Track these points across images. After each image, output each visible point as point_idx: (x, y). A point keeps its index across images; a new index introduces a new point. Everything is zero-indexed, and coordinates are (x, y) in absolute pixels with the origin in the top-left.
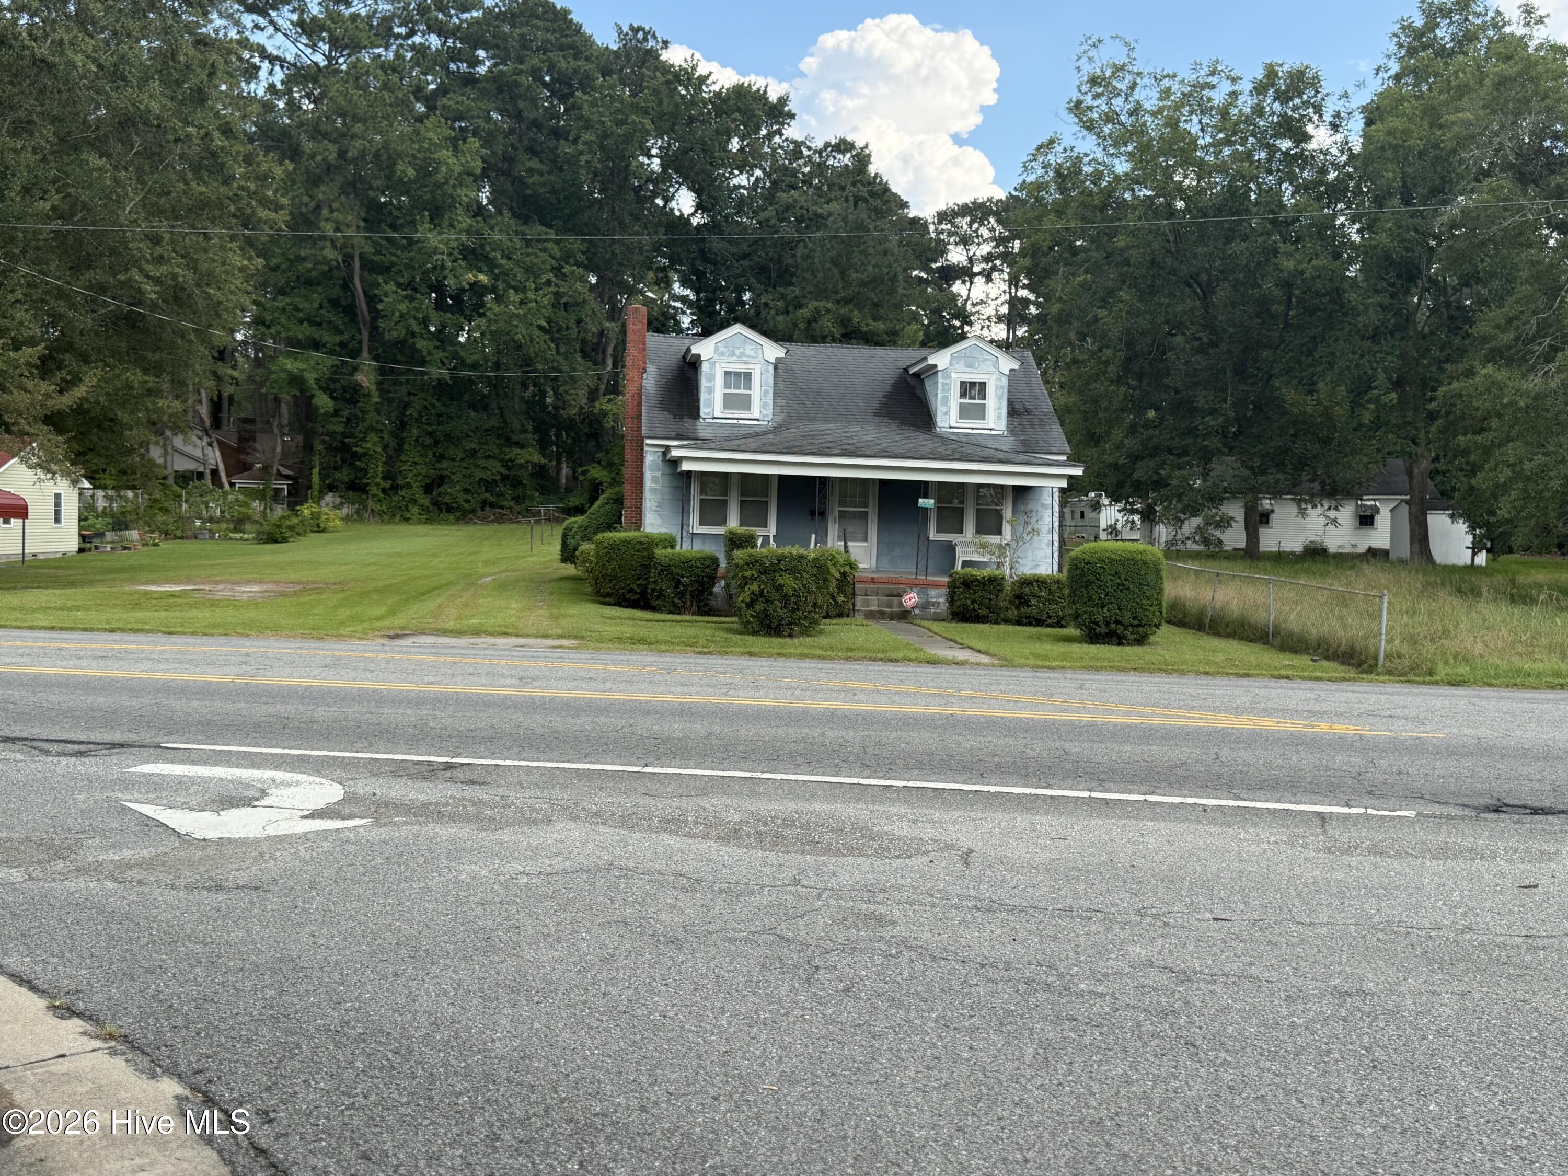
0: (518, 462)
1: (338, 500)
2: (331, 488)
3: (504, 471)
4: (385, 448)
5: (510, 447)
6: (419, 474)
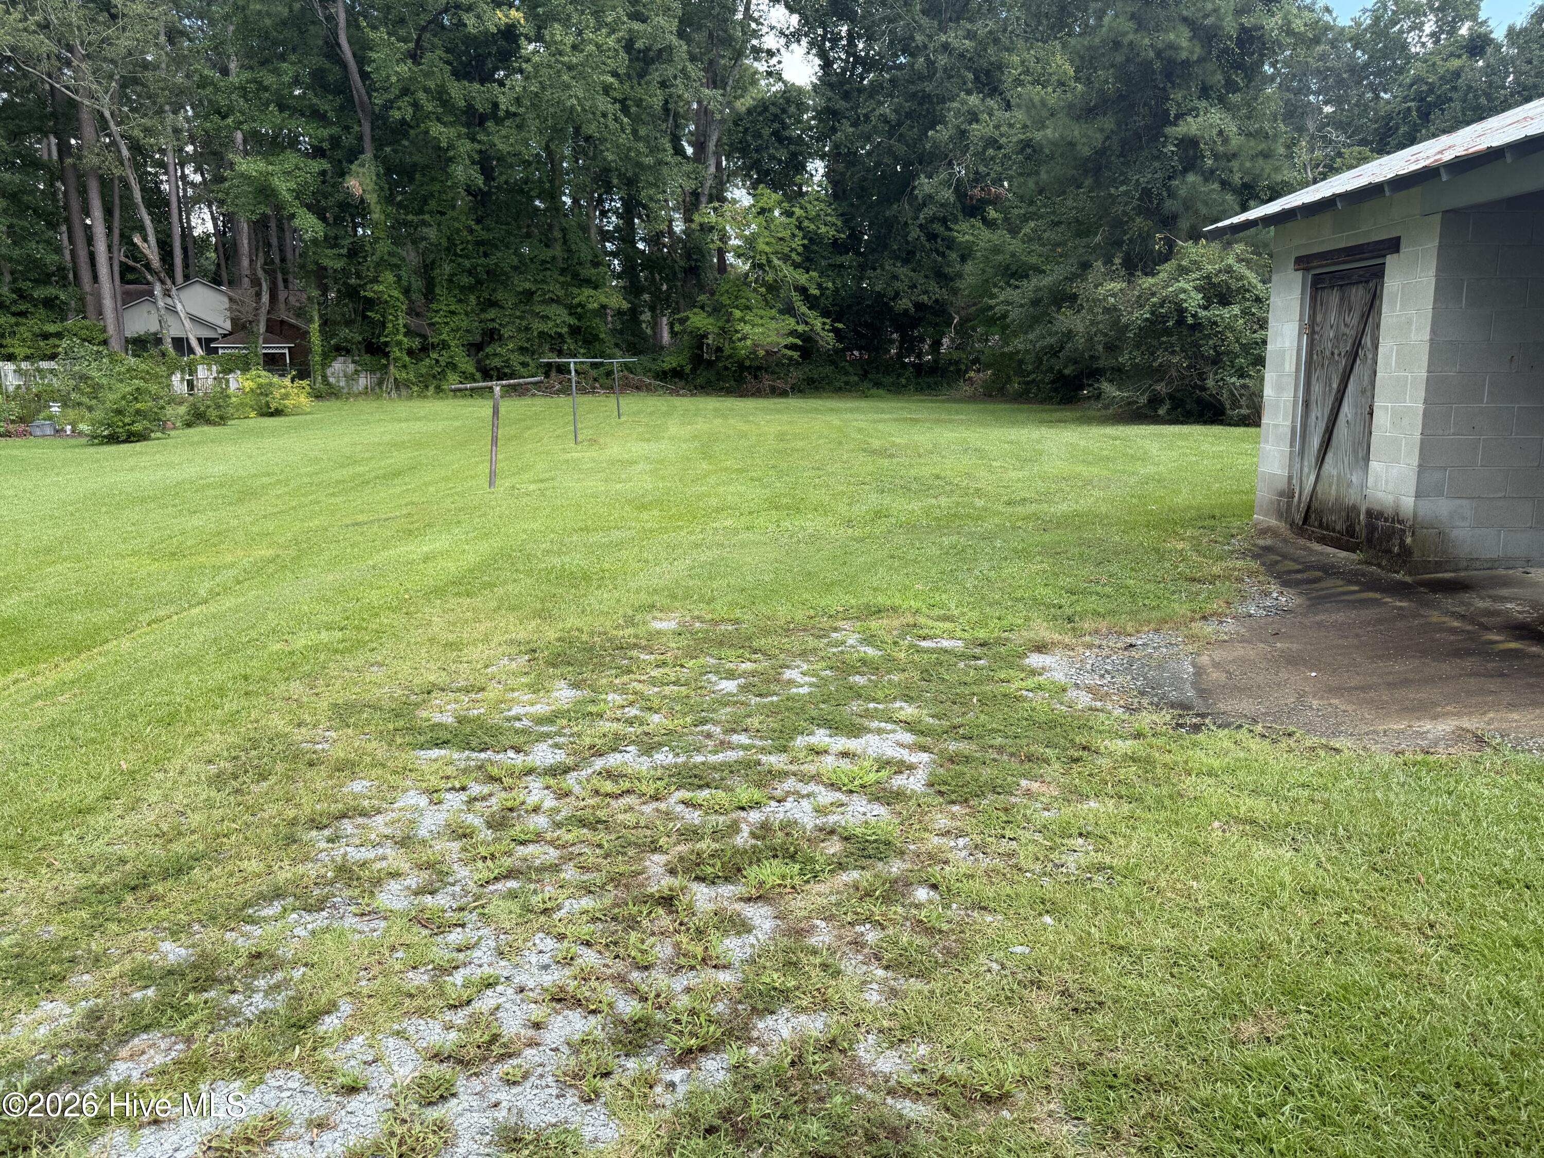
0: (590, 306)
1: (351, 368)
2: (341, 350)
3: (572, 321)
4: (407, 292)
5: (580, 286)
6: (459, 329)
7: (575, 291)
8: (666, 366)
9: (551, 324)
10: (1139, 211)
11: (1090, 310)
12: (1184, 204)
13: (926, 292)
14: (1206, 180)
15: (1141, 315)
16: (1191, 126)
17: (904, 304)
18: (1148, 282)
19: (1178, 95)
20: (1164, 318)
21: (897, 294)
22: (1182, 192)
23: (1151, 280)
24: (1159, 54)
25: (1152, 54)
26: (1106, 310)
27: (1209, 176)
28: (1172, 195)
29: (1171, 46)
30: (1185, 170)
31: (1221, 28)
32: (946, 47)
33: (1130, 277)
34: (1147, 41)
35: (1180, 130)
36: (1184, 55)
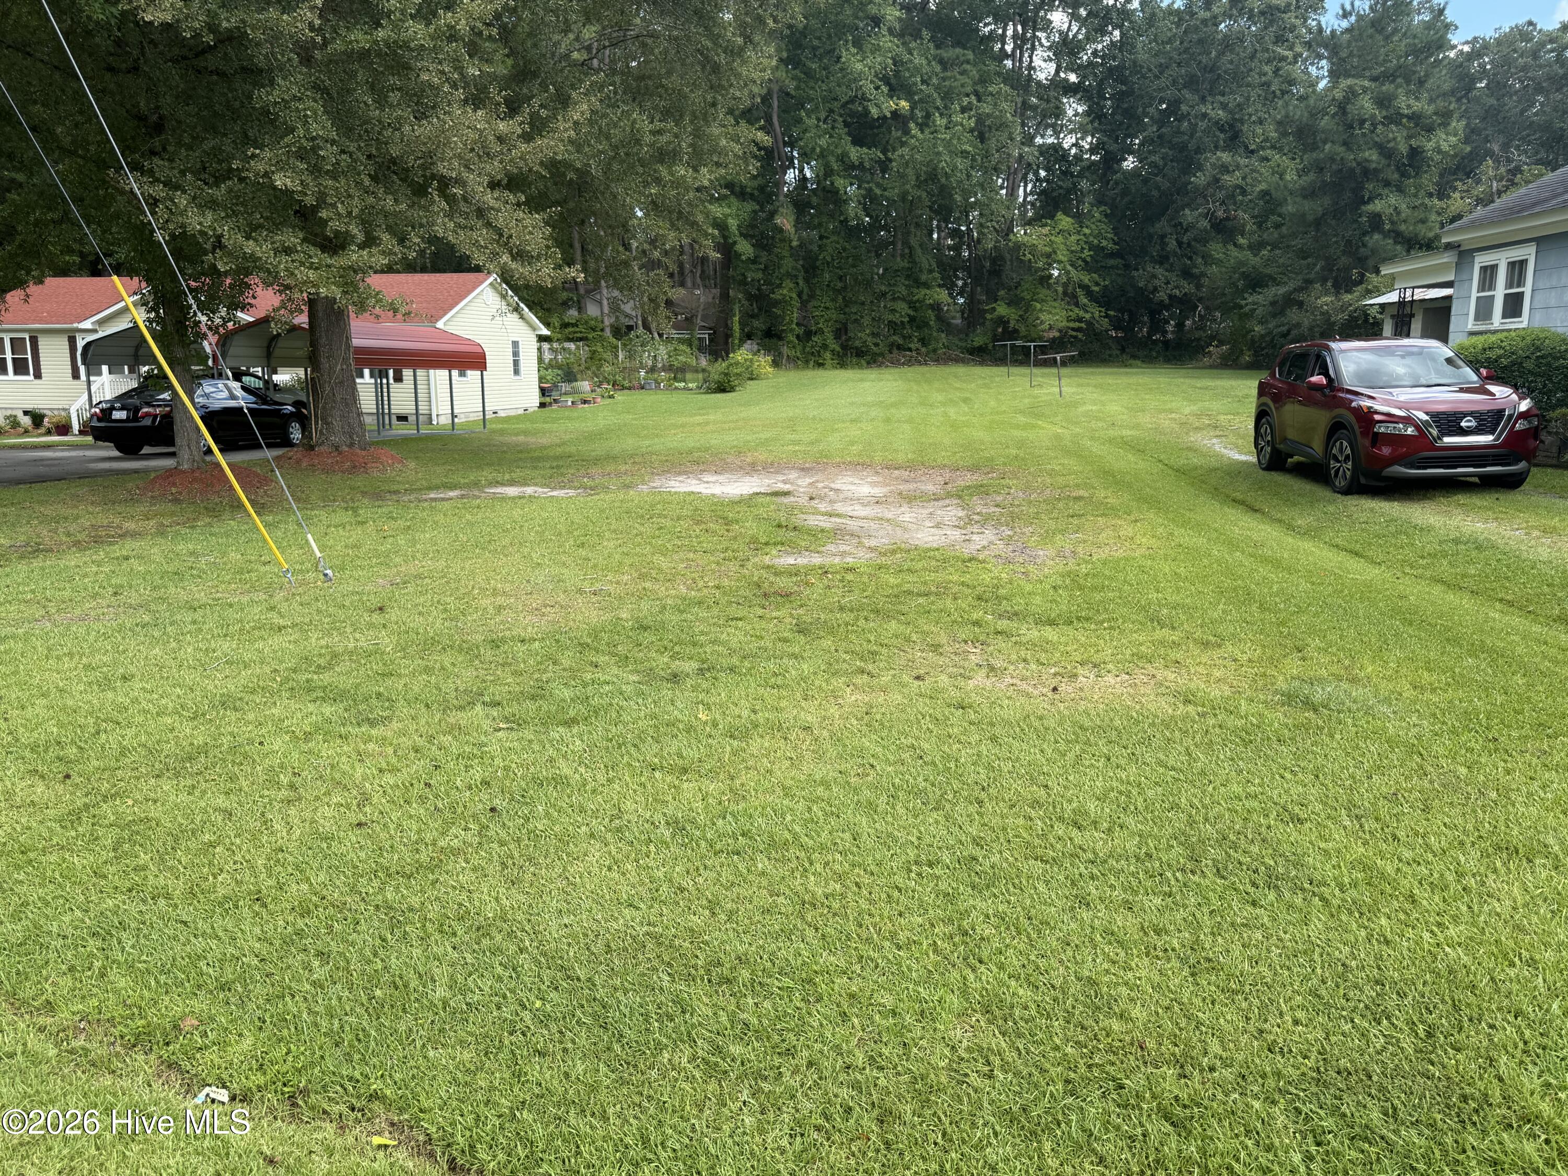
0: (928, 302)
1: (756, 347)
2: (749, 336)
3: (912, 313)
4: (800, 295)
5: (918, 287)
6: (830, 319)
7: (915, 291)
8: (976, 344)
9: (898, 315)
10: (1344, 252)
11: (1313, 313)
12: (1372, 251)
13: (1176, 287)
14: (1385, 237)
15: (1342, 317)
16: (1377, 206)
17: (1162, 296)
18: (1347, 297)
19: (1370, 186)
20: (1357, 319)
21: (1155, 289)
22: (1370, 245)
23: (1350, 297)
24: (1359, 164)
25: (1354, 164)
26: (1322, 314)
27: (1386, 235)
28: (1364, 245)
29: (1367, 160)
30: (1373, 231)
31: (1397, 149)
32: (1205, 115)
33: (1337, 293)
34: (1352, 157)
35: (1370, 207)
36: (1374, 165)
